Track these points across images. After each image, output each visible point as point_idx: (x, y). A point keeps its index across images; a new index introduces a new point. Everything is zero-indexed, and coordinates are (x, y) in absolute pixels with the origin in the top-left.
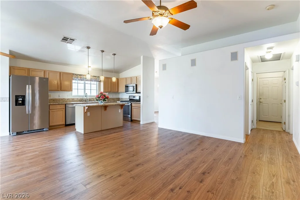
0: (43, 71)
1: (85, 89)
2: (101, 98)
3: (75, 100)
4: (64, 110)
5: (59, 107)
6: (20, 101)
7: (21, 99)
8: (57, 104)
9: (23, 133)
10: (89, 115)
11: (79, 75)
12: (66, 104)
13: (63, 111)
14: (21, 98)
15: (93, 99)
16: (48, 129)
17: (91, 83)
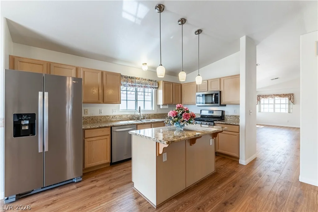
0: (75, 68)
1: (136, 100)
2: (182, 119)
3: (124, 117)
4: (109, 137)
5: (100, 132)
6: (26, 125)
7: (27, 122)
8: (98, 128)
9: (32, 193)
10: (166, 160)
11: (129, 77)
12: (111, 127)
13: (107, 139)
14: (25, 120)
15: (147, 115)
16: (81, 179)
17: (144, 90)
